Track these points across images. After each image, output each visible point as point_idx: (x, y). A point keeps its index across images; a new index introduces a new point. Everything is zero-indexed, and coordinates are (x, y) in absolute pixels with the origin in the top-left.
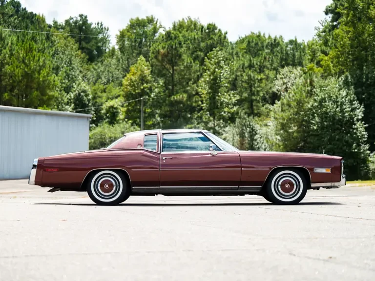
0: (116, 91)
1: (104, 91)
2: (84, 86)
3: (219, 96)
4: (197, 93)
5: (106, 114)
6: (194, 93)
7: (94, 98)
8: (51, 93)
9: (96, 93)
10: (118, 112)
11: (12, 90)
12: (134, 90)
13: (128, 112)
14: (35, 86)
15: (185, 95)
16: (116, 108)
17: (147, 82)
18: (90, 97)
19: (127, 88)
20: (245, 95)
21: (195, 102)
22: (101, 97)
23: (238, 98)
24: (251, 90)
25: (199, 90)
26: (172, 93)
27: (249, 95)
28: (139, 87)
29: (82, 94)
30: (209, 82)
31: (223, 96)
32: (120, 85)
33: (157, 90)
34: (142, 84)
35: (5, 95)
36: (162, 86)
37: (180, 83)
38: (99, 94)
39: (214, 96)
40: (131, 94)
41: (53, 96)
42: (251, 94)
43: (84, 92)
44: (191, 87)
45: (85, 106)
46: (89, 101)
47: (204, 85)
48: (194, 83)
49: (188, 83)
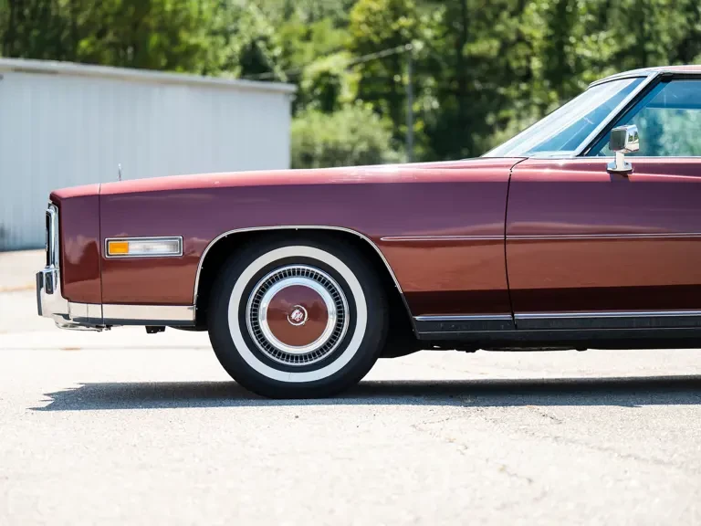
0: (336, 37)
1: (307, 37)
2: (264, 27)
3: (571, 45)
4: (521, 38)
5: (312, 89)
6: (512, 37)
7: (287, 53)
8: (193, 41)
9: (289, 43)
10: (339, 85)
11: (101, 34)
12: (378, 33)
13: (363, 83)
14: (153, 23)
15: (496, 44)
16: (336, 77)
17: (406, 14)
18: (278, 51)
19: (359, 29)
20: (631, 40)
21: (517, 58)
22: (302, 52)
23: (616, 48)
24: (642, 30)
25: (526, 30)
26: (464, 38)
27: (638, 39)
28: (386, 26)
29: (261, 44)
30: (548, 12)
31: (581, 44)
32: (341, 24)
33: (428, 33)
34: (395, 18)
35: (84, 44)
36: (441, 24)
37: (480, 16)
38: (296, 44)
39: (561, 45)
40: (370, 42)
41: (196, 48)
42: (644, 39)
43: (265, 39)
44: (506, 25)
45: (266, 69)
46: (275, 59)
47: (537, 20)
48: (513, 15)
49: (497, 16)
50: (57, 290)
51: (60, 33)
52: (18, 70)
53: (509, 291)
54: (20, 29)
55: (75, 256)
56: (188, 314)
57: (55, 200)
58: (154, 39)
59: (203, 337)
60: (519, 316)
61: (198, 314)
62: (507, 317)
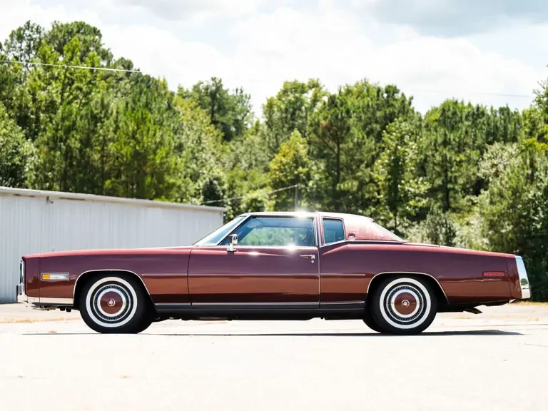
0: (264, 178)
1: (245, 178)
2: (218, 171)
3: (401, 184)
4: (372, 181)
6: (367, 180)
7: (231, 188)
8: (172, 181)
9: (233, 182)
10: (262, 206)
11: (118, 176)
12: (286, 176)
13: (276, 206)
14: (148, 170)
15: (356, 183)
16: (260, 202)
17: (302, 165)
18: (226, 186)
19: (275, 174)
20: (438, 182)
21: (369, 192)
22: (241, 187)
23: (428, 186)
24: (446, 176)
25: (375, 175)
26: (337, 180)
27: (443, 182)
28: (292, 172)
29: (215, 182)
30: (388, 165)
31: (408, 184)
32: (267, 170)
33: (317, 177)
34: (296, 168)
35: (108, 182)
36: (324, 171)
37: (348, 167)
38: (238, 182)
39: (395, 184)
40: (281, 181)
41: (174, 185)
42: (447, 181)
43: (217, 179)
44: (363, 172)
45: (218, 197)
46: (224, 191)
47: (381, 169)
48: (367, 166)
49: (358, 167)
50: (23, 293)
51: (94, 175)
52: (62, 198)
53: (189, 294)
54: (71, 173)
55: (30, 281)
56: (70, 301)
57: (24, 259)
58: (148, 180)
59: (76, 313)
60: (193, 304)
61: (75, 301)
62: (189, 304)
